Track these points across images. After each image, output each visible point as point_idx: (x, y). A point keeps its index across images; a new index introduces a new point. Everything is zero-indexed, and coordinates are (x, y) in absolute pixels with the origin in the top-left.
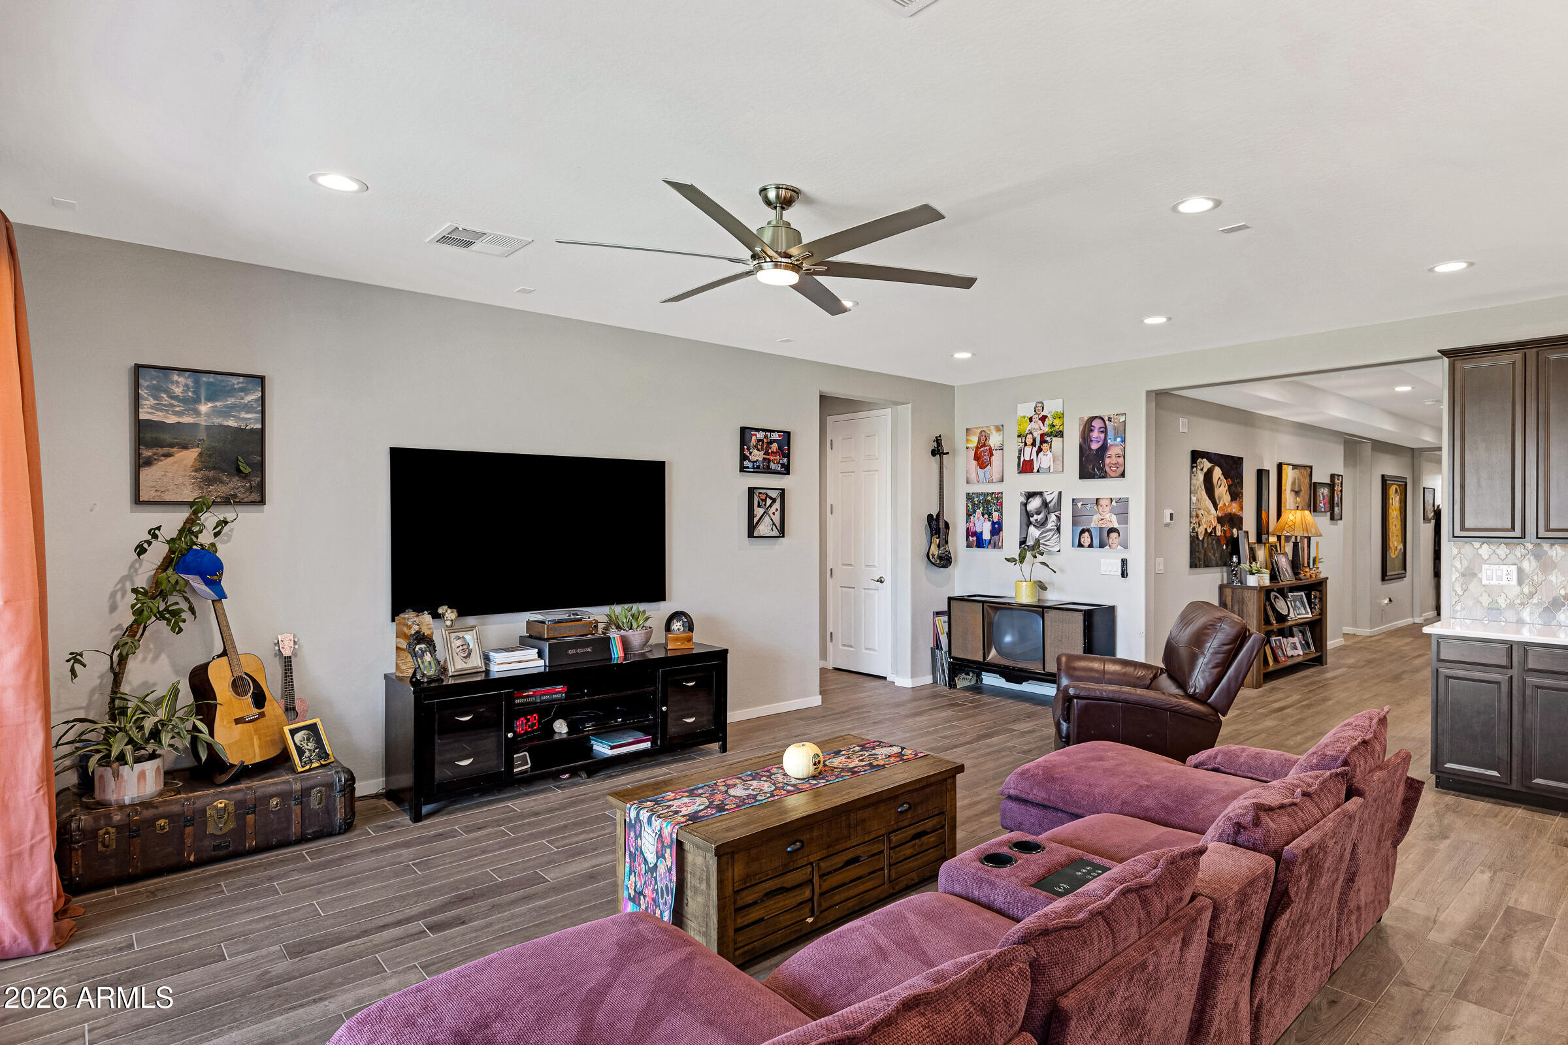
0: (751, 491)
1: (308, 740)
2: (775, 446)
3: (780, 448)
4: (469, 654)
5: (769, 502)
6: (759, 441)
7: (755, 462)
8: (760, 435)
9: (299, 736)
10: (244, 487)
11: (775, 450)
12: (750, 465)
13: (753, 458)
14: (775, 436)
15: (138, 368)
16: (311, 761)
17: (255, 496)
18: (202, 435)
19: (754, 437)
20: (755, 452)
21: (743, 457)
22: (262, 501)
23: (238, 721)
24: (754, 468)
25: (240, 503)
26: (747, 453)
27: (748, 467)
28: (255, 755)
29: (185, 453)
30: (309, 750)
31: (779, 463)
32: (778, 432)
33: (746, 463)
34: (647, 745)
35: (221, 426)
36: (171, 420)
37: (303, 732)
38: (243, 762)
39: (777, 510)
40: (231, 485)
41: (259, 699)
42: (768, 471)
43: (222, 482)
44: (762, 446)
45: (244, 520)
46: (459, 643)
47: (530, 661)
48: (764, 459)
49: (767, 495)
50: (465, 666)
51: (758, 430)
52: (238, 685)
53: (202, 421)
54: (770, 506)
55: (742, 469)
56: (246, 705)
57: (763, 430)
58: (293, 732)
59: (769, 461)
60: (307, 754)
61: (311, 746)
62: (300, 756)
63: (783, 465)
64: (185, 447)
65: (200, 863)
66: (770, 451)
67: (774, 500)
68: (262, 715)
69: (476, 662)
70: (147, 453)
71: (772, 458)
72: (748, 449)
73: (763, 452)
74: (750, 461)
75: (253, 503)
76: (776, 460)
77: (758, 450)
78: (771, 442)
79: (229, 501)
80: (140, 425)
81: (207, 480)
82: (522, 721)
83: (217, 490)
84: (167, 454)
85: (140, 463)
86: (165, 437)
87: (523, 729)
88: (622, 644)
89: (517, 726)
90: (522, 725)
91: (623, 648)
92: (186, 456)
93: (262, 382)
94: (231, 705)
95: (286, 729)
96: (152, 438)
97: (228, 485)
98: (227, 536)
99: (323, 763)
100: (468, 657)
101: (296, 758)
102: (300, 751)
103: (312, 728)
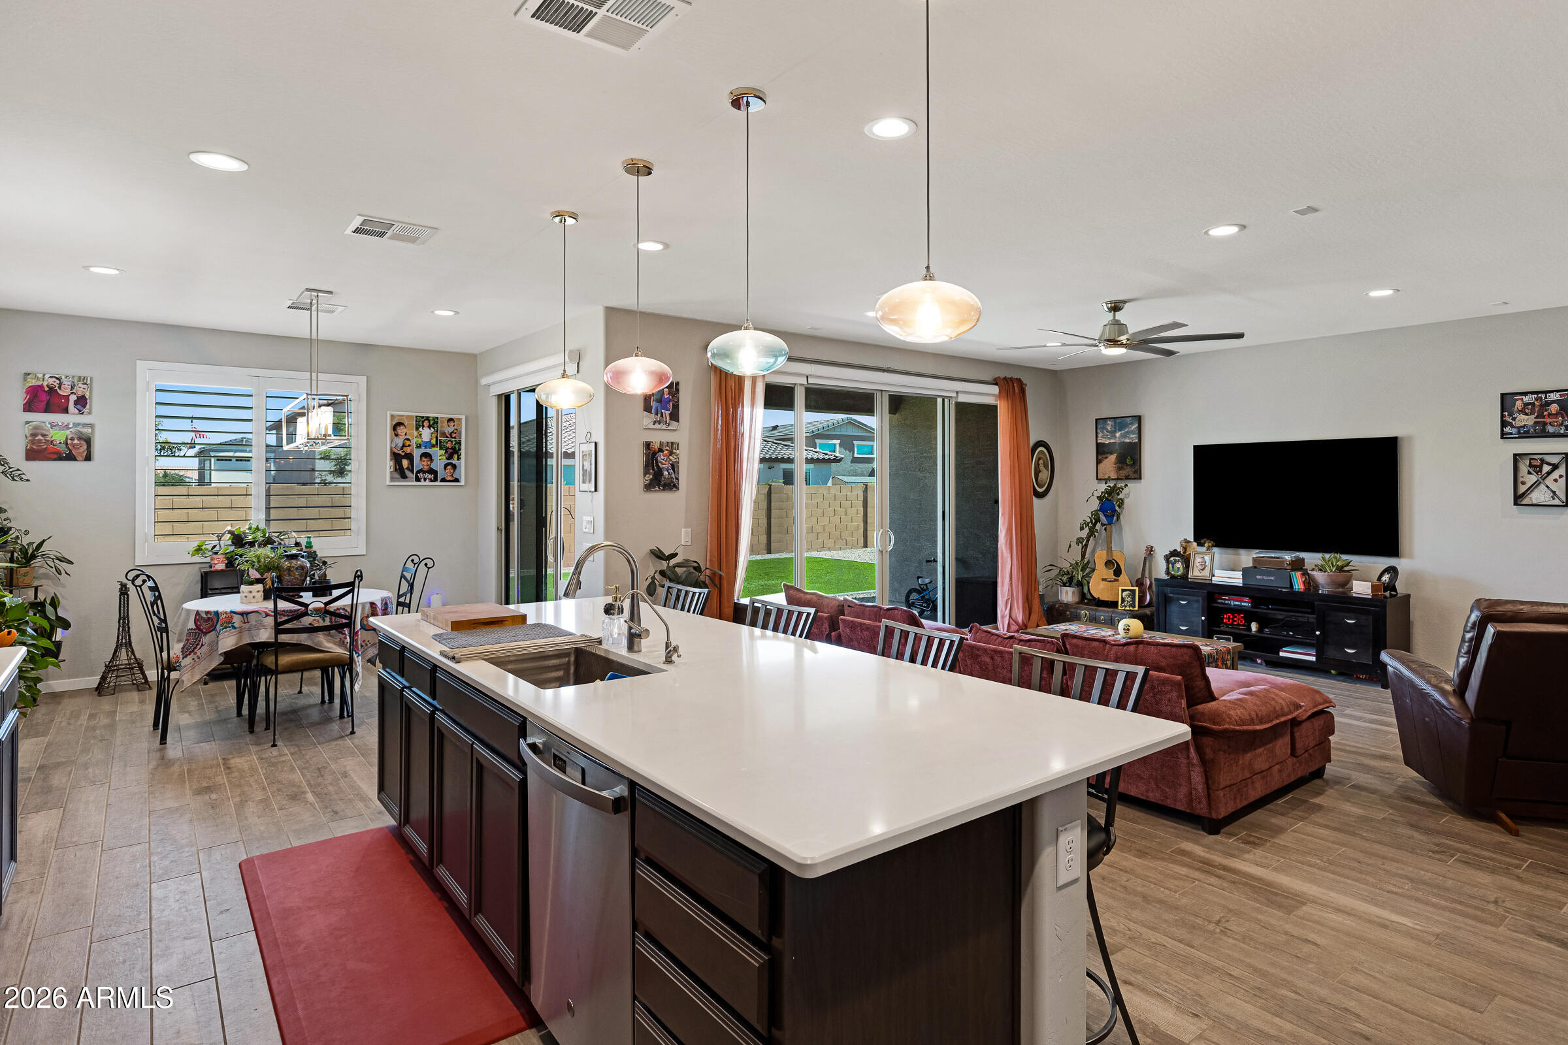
0: (1517, 457)
1: (1129, 596)
2: (1554, 408)
3: (1562, 409)
4: (1205, 568)
5: (1547, 468)
6: (1526, 405)
7: (1521, 427)
8: (1527, 399)
9: (1125, 593)
10: (1134, 471)
11: (1554, 412)
12: (1514, 431)
13: (1517, 424)
15: (1097, 420)
16: (1126, 607)
17: (1136, 476)
18: (1117, 448)
19: (1518, 403)
20: (1522, 417)
21: (1504, 424)
22: (1140, 479)
23: (1103, 580)
24: (1519, 433)
25: (1131, 479)
26: (1508, 419)
27: (1511, 434)
28: (1105, 597)
29: (1112, 456)
30: (1128, 601)
31: (1561, 424)
33: (1508, 430)
34: (1313, 659)
35: (1124, 442)
36: (1107, 442)
37: (1128, 592)
38: (1099, 598)
39: (1561, 477)
40: (1127, 470)
41: (1118, 572)
42: (1545, 435)
43: (1124, 469)
44: (1533, 409)
45: (1132, 485)
46: (1200, 560)
47: (1235, 579)
48: (1536, 423)
50: (1200, 574)
51: (1524, 394)
52: (1109, 563)
53: (1117, 441)
54: (1549, 474)
55: (1503, 436)
56: (1110, 574)
58: (1123, 591)
59: (1545, 424)
60: (1126, 603)
61: (1129, 599)
62: (1122, 603)
64: (1112, 454)
66: (1546, 413)
67: (1556, 468)
68: (1116, 580)
69: (1206, 573)
70: (1100, 457)
71: (1548, 420)
72: (1511, 415)
73: (1533, 416)
74: (1513, 427)
75: (1135, 479)
76: (1556, 422)
77: (1526, 415)
78: (1549, 404)
79: (1127, 478)
80: (1098, 445)
81: (1120, 469)
82: (1229, 616)
83: (1123, 473)
84: (1107, 458)
85: (1098, 462)
86: (1106, 450)
87: (1229, 621)
88: (1303, 579)
89: (1223, 618)
90: (1229, 618)
91: (1304, 582)
92: (1113, 458)
93: (1139, 419)
94: (1102, 571)
95: (1120, 588)
96: (1102, 451)
97: (1128, 471)
98: (1128, 495)
99: (1131, 609)
100: (1203, 570)
101: (1120, 603)
102: (1123, 600)
103: (1133, 592)
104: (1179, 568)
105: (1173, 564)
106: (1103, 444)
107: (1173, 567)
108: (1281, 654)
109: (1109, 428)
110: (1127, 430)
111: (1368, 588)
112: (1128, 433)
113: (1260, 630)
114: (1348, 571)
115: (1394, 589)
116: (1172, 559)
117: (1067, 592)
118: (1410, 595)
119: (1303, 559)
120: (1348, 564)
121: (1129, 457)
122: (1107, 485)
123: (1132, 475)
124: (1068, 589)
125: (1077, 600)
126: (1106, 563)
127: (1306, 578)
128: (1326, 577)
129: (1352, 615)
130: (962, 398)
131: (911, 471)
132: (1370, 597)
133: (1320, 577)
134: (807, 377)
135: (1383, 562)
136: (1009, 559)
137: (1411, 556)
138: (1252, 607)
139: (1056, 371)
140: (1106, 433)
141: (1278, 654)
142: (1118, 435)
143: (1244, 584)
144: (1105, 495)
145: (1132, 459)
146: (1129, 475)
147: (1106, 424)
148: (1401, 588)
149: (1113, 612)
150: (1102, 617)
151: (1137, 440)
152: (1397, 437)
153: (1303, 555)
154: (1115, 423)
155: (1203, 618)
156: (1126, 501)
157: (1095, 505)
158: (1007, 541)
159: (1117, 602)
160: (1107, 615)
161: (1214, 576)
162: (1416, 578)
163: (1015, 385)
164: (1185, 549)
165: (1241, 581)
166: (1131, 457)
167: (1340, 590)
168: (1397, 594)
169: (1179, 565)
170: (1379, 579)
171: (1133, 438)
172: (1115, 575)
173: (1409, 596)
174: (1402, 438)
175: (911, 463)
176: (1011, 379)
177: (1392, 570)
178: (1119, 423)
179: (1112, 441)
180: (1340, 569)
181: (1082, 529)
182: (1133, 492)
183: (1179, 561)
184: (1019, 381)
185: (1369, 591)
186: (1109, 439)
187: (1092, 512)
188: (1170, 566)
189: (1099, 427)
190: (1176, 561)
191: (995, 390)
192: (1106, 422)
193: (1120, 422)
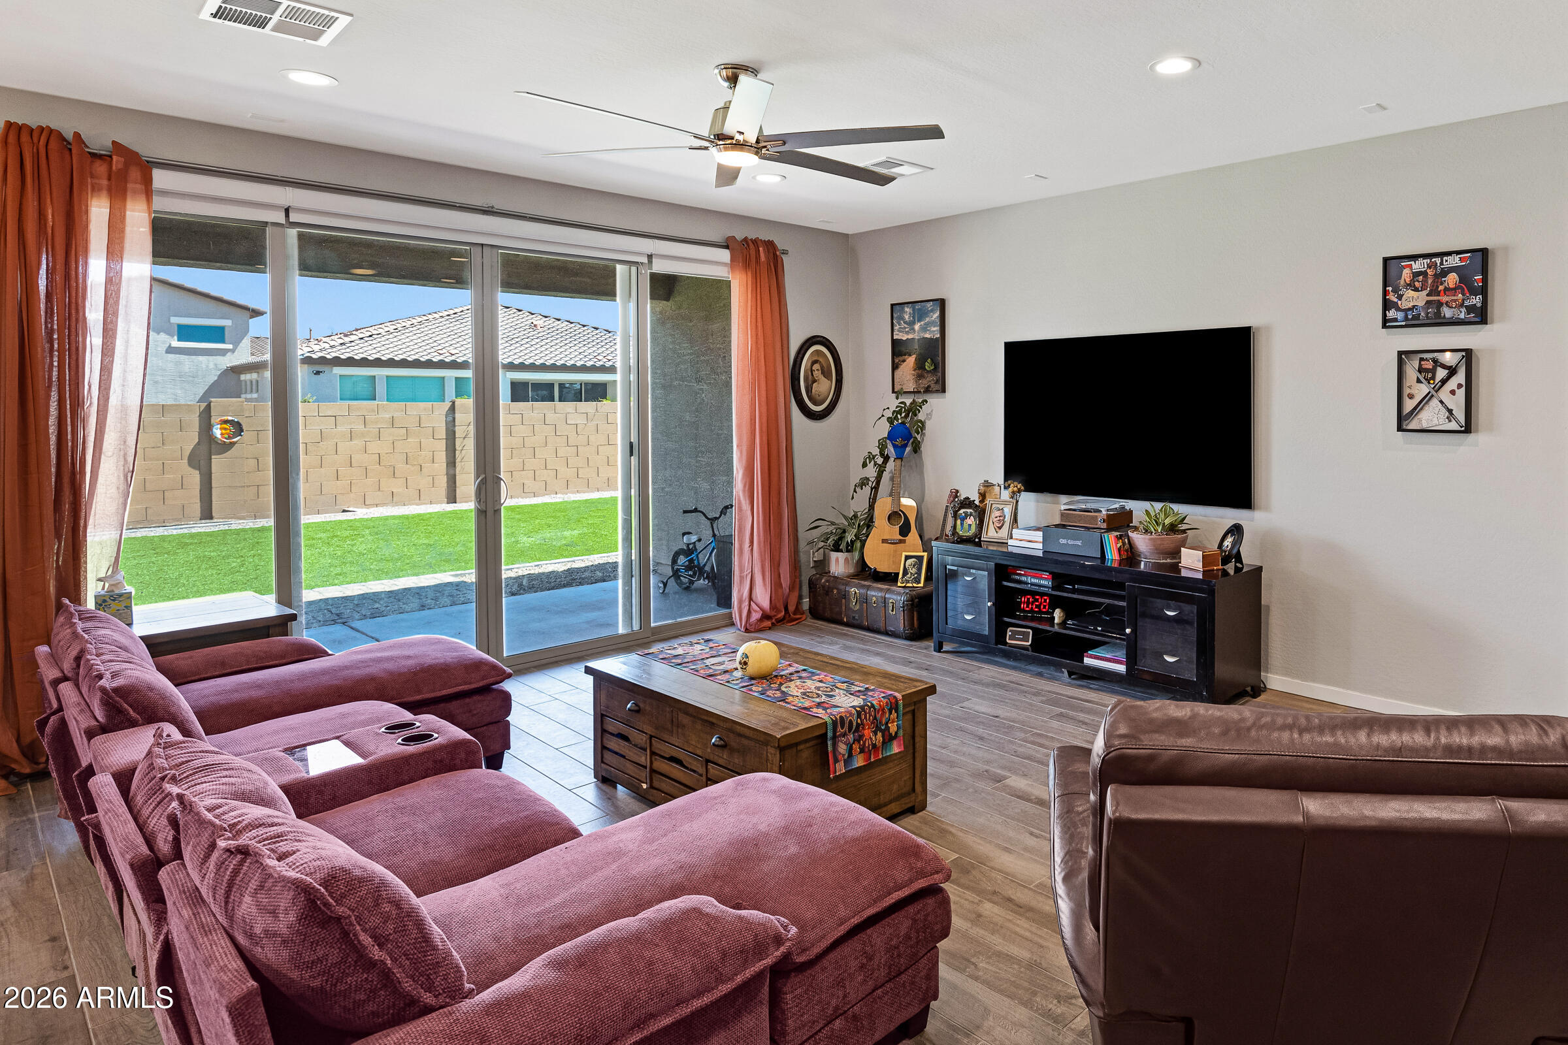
0: (1403, 356)
1: (914, 566)
2: (1452, 279)
3: (1464, 279)
4: (1003, 526)
5: (1441, 373)
6: (1416, 275)
7: (1409, 309)
8: (1417, 266)
9: (909, 561)
10: (933, 380)
11: (1452, 285)
12: (1400, 315)
13: (1404, 304)
14: (1454, 261)
15: (892, 305)
16: (908, 582)
17: (938, 387)
18: (917, 346)
19: (1406, 272)
20: (1410, 293)
21: (1387, 305)
22: (944, 391)
23: (884, 541)
24: (1406, 319)
25: (932, 391)
26: (1392, 297)
27: (1395, 320)
28: (883, 567)
29: (910, 358)
30: (911, 573)
31: (1462, 305)
32: (1458, 253)
33: (1391, 314)
35: (924, 338)
36: (904, 337)
37: (914, 559)
38: (875, 568)
39: (1460, 386)
41: (905, 530)
42: (1439, 321)
43: (924, 377)
44: (1425, 282)
45: (934, 403)
46: (998, 513)
47: (1035, 543)
48: (1428, 302)
49: (1435, 361)
50: (996, 535)
51: (1414, 257)
52: (894, 517)
53: (916, 336)
54: (1444, 382)
55: (1386, 323)
56: (894, 532)
57: (1425, 256)
58: (907, 558)
59: (1440, 304)
60: (909, 576)
61: (914, 571)
62: (904, 576)
63: (1470, 309)
64: (910, 355)
65: (848, 625)
66: (1441, 288)
67: (1452, 371)
68: (901, 542)
70: (896, 360)
71: (1444, 299)
72: (1395, 291)
73: (1425, 293)
74: (1398, 309)
75: (937, 391)
76: (1455, 301)
77: (1416, 290)
78: (1445, 273)
79: (928, 390)
80: (895, 343)
81: (920, 377)
82: (1028, 599)
83: (924, 383)
84: (904, 361)
85: (895, 367)
86: (903, 349)
87: (1028, 606)
88: (1119, 545)
89: (1021, 603)
90: (1028, 603)
91: (1119, 550)
92: (911, 361)
93: (942, 303)
94: (883, 528)
95: (904, 554)
96: (898, 350)
97: (929, 380)
98: (929, 415)
99: (915, 585)
100: (1000, 528)
101: (900, 576)
102: (905, 572)
103: (920, 558)
104: (970, 525)
105: (963, 520)
106: (900, 341)
107: (962, 524)
108: (1088, 661)
109: (907, 317)
110: (927, 319)
111: (1199, 561)
112: (927, 324)
113: (1063, 624)
114: (1184, 531)
115: (1238, 557)
116: (962, 511)
117: (837, 560)
118: (1262, 567)
119: (1131, 512)
120: (1182, 521)
121: (929, 360)
122: (900, 400)
123: (934, 387)
124: (839, 554)
125: (852, 570)
126: (889, 518)
127: (1124, 544)
128: (1147, 541)
129: (1172, 603)
130: (660, 267)
131: (686, 381)
132: (1200, 576)
133: (1141, 541)
134: (287, 211)
135: (1227, 516)
136: (749, 513)
137: (1267, 509)
138: (1053, 588)
139: (847, 236)
140: (903, 325)
141: (1082, 661)
142: (917, 327)
143: (1045, 552)
144: (897, 416)
145: (934, 362)
146: (929, 386)
147: (903, 311)
148: (1250, 558)
149: (888, 591)
150: (874, 599)
151: (938, 336)
152: (1250, 327)
153: (1130, 504)
154: (913, 310)
155: (989, 604)
156: (928, 425)
157: (884, 429)
158: (745, 486)
159: (898, 574)
160: (880, 594)
161: (1011, 538)
162: (1271, 542)
163: (761, 249)
164: (983, 496)
165: (1040, 546)
166: (932, 360)
167: (1169, 561)
168: (1243, 568)
169: (971, 521)
170: (1220, 546)
171: (934, 332)
172: (901, 534)
173: (1260, 569)
174: (1258, 329)
175: (686, 370)
176: (756, 242)
177: (1236, 530)
178: (919, 309)
179: (910, 336)
180: (1172, 529)
181: (864, 465)
182: (935, 410)
183: (971, 515)
184: (770, 245)
185: (1199, 566)
186: (907, 333)
187: (879, 441)
188: (959, 522)
189: (895, 315)
190: (967, 515)
191: (725, 255)
192: (903, 309)
193: (919, 307)
